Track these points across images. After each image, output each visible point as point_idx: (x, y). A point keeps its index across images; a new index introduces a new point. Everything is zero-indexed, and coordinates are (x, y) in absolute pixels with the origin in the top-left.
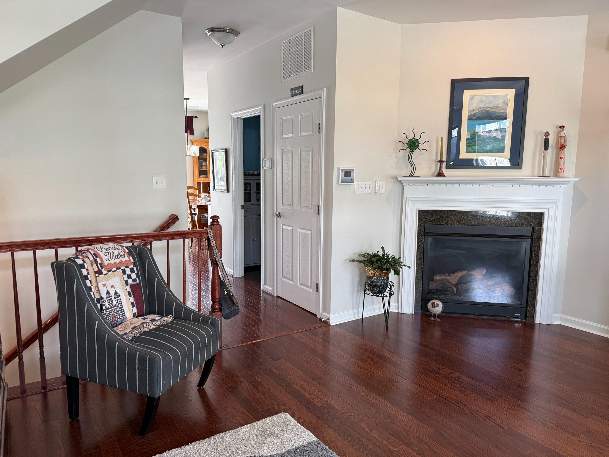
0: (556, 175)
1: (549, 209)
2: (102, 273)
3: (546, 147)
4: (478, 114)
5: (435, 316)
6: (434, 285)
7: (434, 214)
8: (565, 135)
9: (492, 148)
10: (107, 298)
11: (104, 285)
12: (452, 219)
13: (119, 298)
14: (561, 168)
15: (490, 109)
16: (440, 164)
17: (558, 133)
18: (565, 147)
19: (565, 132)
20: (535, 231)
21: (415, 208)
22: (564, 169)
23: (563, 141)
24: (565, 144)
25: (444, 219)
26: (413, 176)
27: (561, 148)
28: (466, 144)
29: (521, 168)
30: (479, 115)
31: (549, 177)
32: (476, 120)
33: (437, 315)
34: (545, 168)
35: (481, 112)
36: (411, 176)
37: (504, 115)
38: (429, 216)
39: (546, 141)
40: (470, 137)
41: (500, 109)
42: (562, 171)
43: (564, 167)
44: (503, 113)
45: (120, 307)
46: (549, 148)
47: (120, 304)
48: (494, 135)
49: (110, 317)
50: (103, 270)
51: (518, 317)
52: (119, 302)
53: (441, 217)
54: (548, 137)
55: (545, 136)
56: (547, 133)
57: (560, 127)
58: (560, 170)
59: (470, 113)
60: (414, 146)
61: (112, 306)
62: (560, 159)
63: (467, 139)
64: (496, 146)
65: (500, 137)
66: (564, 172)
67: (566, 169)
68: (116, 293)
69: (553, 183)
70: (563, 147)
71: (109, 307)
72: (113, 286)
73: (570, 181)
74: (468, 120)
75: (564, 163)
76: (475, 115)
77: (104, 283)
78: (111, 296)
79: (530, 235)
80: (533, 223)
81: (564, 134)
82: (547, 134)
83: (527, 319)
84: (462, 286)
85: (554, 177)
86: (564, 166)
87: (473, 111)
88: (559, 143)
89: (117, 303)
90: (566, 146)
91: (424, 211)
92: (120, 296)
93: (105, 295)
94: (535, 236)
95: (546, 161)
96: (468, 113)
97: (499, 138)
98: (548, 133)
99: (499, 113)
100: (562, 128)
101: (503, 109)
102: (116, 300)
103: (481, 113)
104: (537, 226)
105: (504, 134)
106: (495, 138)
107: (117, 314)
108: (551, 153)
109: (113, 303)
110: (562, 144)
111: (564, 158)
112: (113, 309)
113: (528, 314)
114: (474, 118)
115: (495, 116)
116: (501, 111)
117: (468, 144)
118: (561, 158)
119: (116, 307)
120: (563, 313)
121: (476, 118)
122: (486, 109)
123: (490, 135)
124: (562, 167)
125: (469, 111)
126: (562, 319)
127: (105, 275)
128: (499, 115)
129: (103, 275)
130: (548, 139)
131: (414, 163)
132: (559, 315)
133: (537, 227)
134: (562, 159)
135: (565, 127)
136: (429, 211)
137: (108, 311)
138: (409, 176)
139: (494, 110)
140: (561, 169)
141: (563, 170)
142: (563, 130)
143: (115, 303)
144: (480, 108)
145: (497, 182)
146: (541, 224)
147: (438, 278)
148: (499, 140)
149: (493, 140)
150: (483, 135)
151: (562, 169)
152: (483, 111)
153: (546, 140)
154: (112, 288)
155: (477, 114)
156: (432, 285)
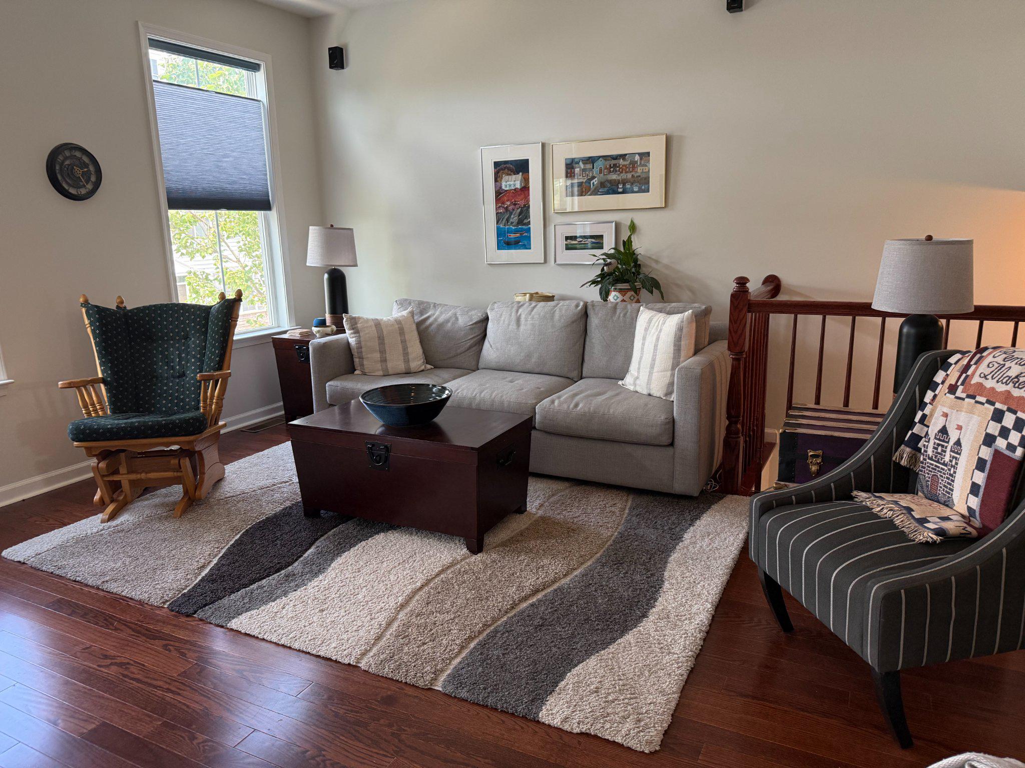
2: (954, 393)
10: (935, 438)
11: (946, 415)
13: (958, 456)
45: (952, 472)
47: (954, 467)
49: (928, 474)
50: (961, 388)
52: (954, 463)
61: (941, 460)
68: (958, 443)
71: (932, 457)
72: (960, 428)
77: (946, 410)
78: (948, 442)
89: (951, 461)
92: (960, 454)
93: (936, 431)
102: (951, 455)
107: (942, 480)
109: (945, 456)
112: (941, 466)
119: (946, 468)
127: (957, 398)
129: (954, 396)
137: (928, 460)
143: (947, 459)
154: (956, 429)
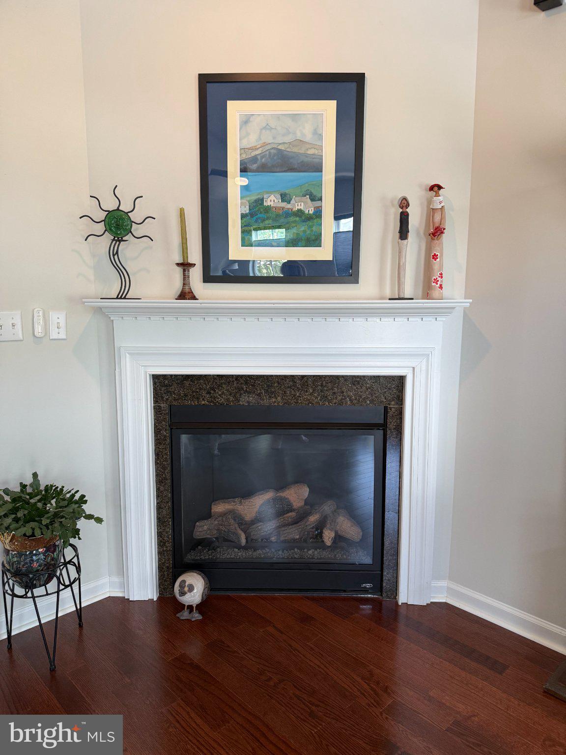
0: (427, 295)
1: (414, 368)
3: (403, 233)
4: (262, 158)
5: (190, 607)
6: (205, 528)
7: (187, 383)
8: (442, 205)
9: (295, 237)
12: (223, 393)
14: (434, 279)
15: (286, 146)
16: (184, 270)
17: (430, 202)
18: (442, 233)
19: (441, 198)
20: (390, 414)
21: (142, 370)
22: (442, 281)
23: (437, 218)
24: (442, 226)
25: (209, 393)
26: (125, 298)
27: (434, 234)
28: (241, 227)
29: (356, 281)
30: (263, 160)
31: (412, 299)
32: (257, 171)
33: (195, 606)
34: (402, 279)
35: (268, 153)
36: (121, 298)
37: (317, 160)
38: (174, 387)
39: (404, 219)
40: (248, 211)
41: (308, 146)
42: (438, 285)
43: (442, 277)
44: (314, 157)
46: (410, 235)
48: (299, 207)
51: (366, 591)
53: (200, 389)
54: (408, 210)
55: (400, 207)
56: (404, 201)
57: (432, 188)
58: (434, 284)
59: (244, 156)
60: (118, 227)
62: (433, 258)
63: (243, 216)
64: (304, 231)
65: (311, 212)
66: (441, 287)
67: (445, 282)
69: (421, 312)
70: (437, 232)
73: (454, 308)
74: (241, 172)
75: (441, 267)
76: (254, 159)
79: (382, 422)
80: (385, 398)
81: (441, 203)
82: (404, 203)
83: (384, 595)
84: (259, 527)
85: (423, 299)
86: (441, 274)
87: (251, 151)
88: (431, 224)
90: (444, 229)
91: (164, 377)
94: (391, 425)
95: (405, 264)
96: (241, 155)
97: (309, 214)
98: (405, 199)
99: (306, 155)
100: (436, 189)
101: (314, 146)
103: (267, 156)
104: (393, 403)
105: (320, 205)
106: (300, 213)
108: (413, 245)
110: (437, 225)
111: (440, 257)
113: (384, 585)
114: (254, 166)
115: (298, 163)
116: (311, 152)
117: (245, 226)
118: (435, 257)
120: (451, 578)
121: (258, 168)
122: (280, 147)
123: (289, 206)
124: (436, 275)
125: (243, 151)
126: (450, 591)
128: (306, 160)
130: (407, 215)
131: (124, 267)
132: (444, 583)
133: (393, 405)
134: (438, 260)
135: (442, 188)
136: (176, 376)
138: (117, 298)
139: (295, 150)
140: (436, 281)
141: (439, 283)
142: (437, 195)
144: (265, 145)
145: (307, 311)
146: (401, 398)
147: (219, 508)
148: (309, 218)
149: (297, 219)
150: (276, 208)
151: (438, 281)
152: (272, 151)
153: (403, 216)
155: (259, 157)
156: (200, 530)
